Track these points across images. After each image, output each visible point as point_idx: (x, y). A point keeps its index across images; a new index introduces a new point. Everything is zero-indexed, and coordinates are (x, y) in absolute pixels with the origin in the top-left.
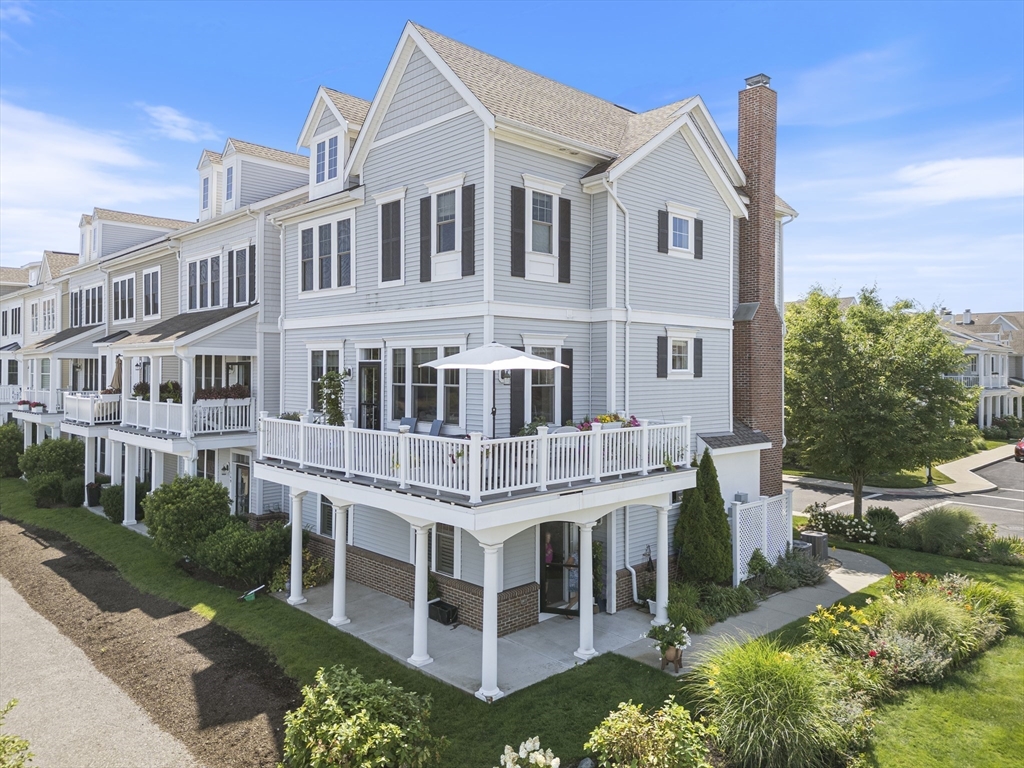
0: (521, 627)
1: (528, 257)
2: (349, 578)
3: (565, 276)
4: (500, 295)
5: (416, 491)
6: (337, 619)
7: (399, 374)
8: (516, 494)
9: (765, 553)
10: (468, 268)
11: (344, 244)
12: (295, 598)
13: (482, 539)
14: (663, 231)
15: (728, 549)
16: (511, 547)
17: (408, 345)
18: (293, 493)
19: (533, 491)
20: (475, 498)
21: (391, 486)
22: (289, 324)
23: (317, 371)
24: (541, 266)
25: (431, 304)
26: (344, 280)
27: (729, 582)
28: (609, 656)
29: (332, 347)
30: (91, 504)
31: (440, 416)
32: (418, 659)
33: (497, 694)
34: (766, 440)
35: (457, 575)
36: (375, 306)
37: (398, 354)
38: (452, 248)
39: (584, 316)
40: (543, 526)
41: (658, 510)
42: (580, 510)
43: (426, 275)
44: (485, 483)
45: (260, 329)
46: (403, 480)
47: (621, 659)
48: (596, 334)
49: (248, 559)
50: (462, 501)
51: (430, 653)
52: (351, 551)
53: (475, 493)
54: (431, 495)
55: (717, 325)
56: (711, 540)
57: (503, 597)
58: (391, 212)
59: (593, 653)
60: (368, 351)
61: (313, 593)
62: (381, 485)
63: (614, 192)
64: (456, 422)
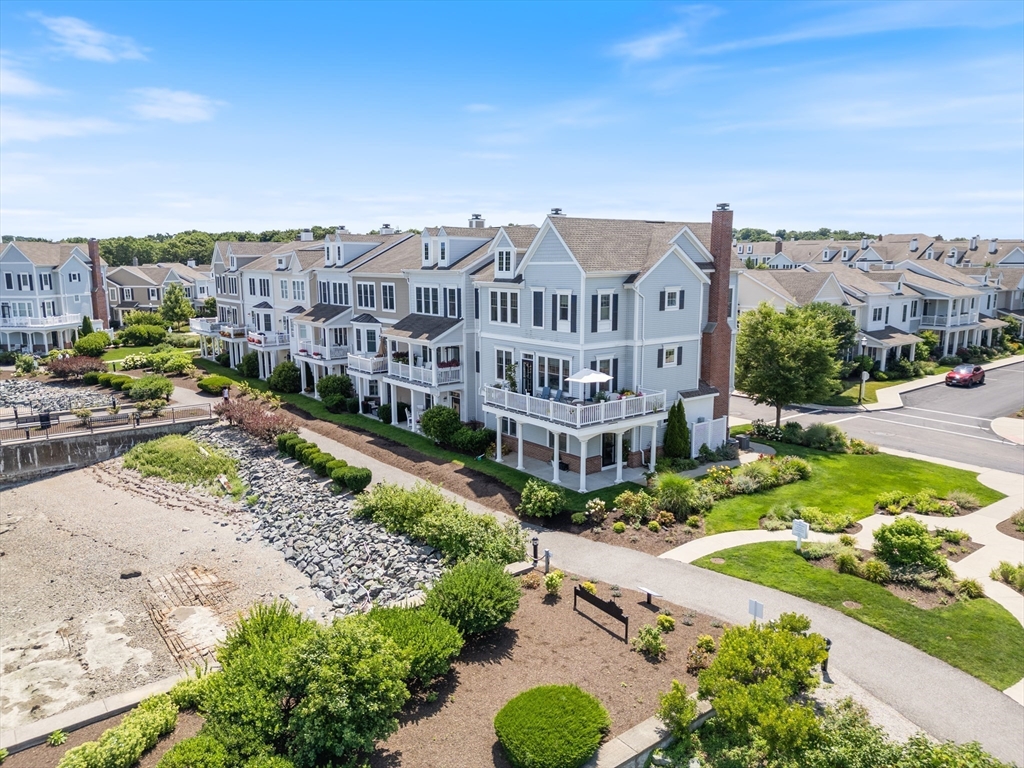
0: (594, 472)
1: (598, 323)
2: (524, 454)
3: (615, 327)
4: (587, 341)
5: (557, 422)
6: (520, 467)
7: (542, 366)
8: (593, 424)
9: (709, 445)
10: (574, 329)
11: (514, 304)
12: (499, 460)
13: (580, 440)
14: (663, 300)
15: (688, 444)
16: (591, 442)
17: (547, 356)
18: (497, 417)
19: (599, 423)
20: (578, 426)
21: (547, 419)
22: (484, 335)
23: (500, 360)
24: (605, 326)
25: (557, 341)
26: (514, 320)
27: (688, 456)
28: (628, 482)
29: (509, 350)
30: (365, 412)
31: (561, 388)
32: (556, 480)
33: (585, 491)
34: (716, 391)
35: (568, 452)
36: (530, 335)
37: (541, 359)
38: (566, 319)
39: (623, 343)
40: (604, 434)
41: (652, 428)
42: (619, 429)
43: (554, 327)
44: (582, 421)
45: (465, 332)
46: (551, 418)
47: (632, 483)
48: (628, 351)
49: (477, 443)
50: (574, 427)
51: (560, 479)
52: (524, 442)
53: (578, 425)
54: (562, 424)
55: (692, 340)
56: (679, 439)
57: (588, 460)
58: (538, 297)
59: (622, 481)
60: (526, 356)
61: (507, 457)
62: (542, 418)
63: (637, 291)
64: (567, 391)
